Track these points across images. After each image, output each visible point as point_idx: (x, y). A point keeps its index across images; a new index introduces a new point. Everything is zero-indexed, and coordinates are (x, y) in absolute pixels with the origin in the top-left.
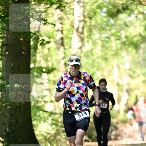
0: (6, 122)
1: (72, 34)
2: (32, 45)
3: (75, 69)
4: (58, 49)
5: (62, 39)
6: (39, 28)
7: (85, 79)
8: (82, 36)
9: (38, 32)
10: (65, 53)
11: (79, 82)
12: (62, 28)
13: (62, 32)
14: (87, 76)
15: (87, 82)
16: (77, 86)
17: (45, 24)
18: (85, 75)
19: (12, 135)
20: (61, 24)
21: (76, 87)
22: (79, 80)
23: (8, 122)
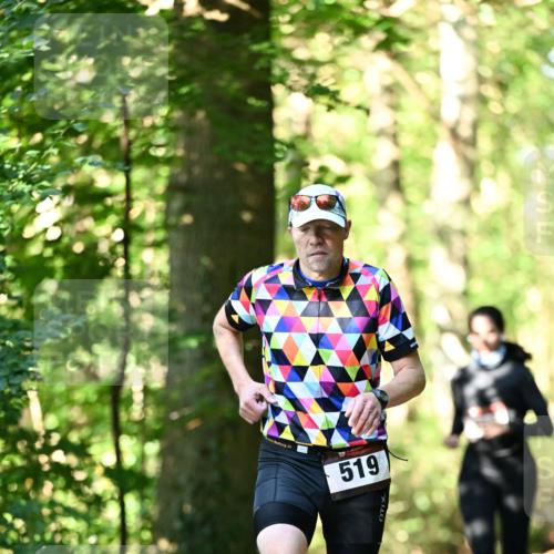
0: (183, 479)
1: (434, 146)
2: (284, 188)
3: (319, 244)
4: (382, 202)
5: (396, 165)
6: (308, 123)
7: (359, 298)
8: (470, 153)
9: (306, 136)
10: (407, 221)
11: (328, 313)
12: (395, 123)
13: (394, 137)
14: (367, 287)
15: (367, 315)
16: (315, 332)
17: (330, 108)
18: (363, 280)
19: (207, 530)
20: (395, 107)
21: (311, 335)
22: (331, 304)
23: (191, 479)
